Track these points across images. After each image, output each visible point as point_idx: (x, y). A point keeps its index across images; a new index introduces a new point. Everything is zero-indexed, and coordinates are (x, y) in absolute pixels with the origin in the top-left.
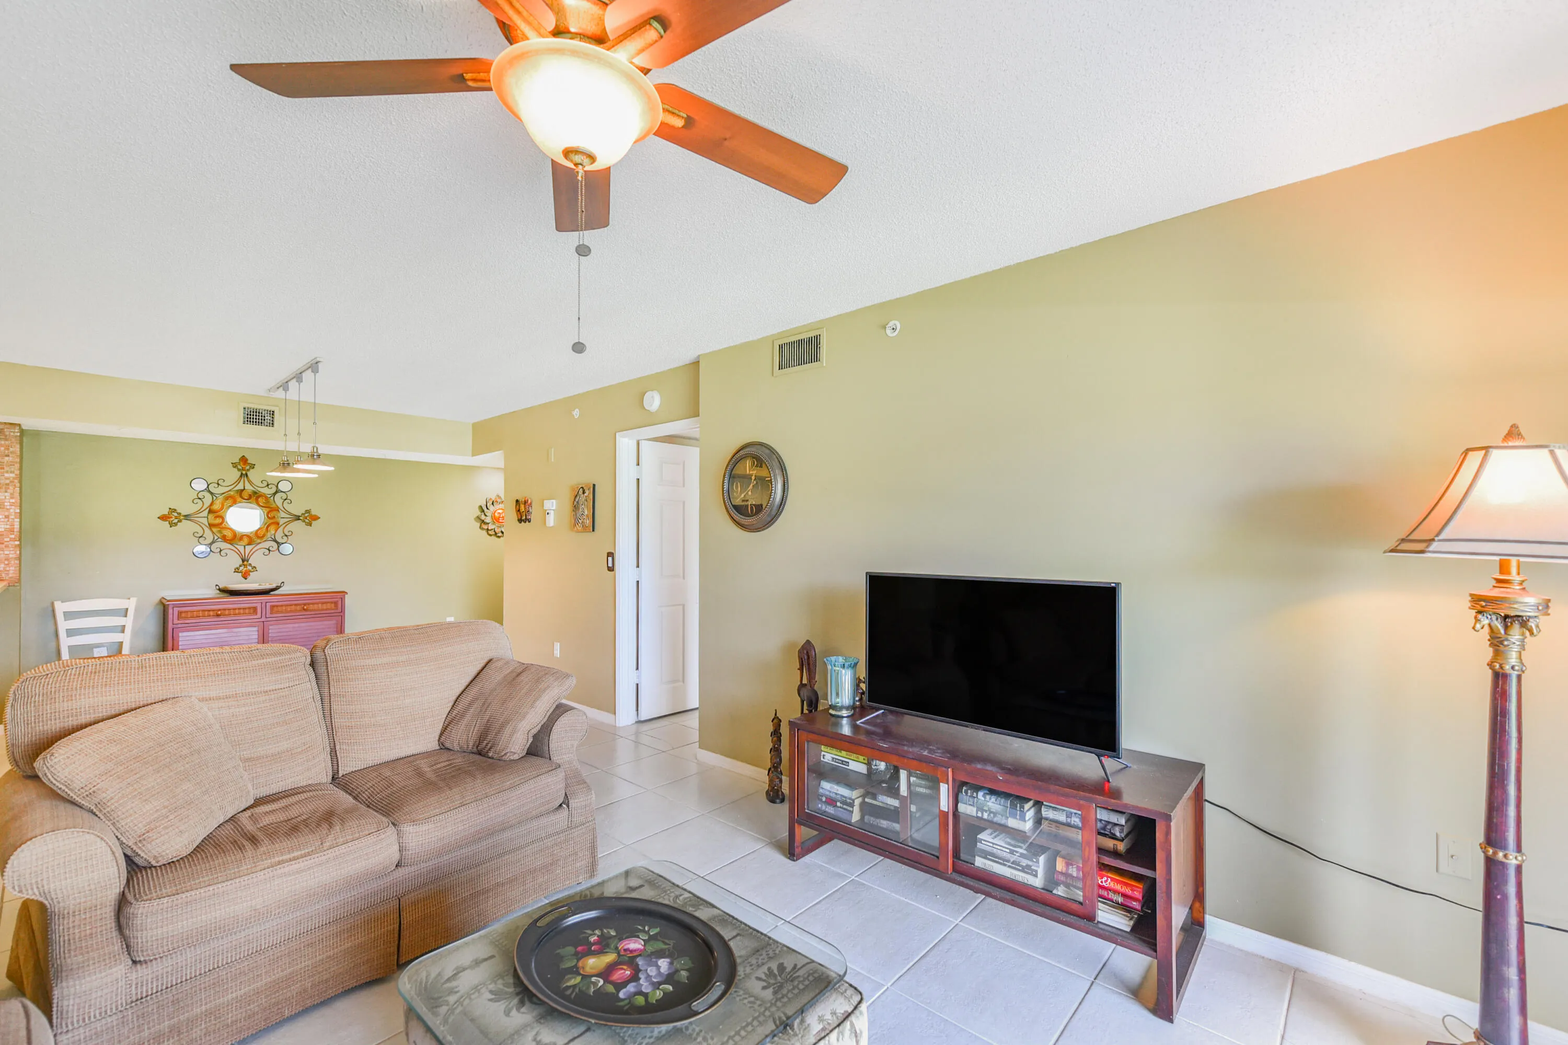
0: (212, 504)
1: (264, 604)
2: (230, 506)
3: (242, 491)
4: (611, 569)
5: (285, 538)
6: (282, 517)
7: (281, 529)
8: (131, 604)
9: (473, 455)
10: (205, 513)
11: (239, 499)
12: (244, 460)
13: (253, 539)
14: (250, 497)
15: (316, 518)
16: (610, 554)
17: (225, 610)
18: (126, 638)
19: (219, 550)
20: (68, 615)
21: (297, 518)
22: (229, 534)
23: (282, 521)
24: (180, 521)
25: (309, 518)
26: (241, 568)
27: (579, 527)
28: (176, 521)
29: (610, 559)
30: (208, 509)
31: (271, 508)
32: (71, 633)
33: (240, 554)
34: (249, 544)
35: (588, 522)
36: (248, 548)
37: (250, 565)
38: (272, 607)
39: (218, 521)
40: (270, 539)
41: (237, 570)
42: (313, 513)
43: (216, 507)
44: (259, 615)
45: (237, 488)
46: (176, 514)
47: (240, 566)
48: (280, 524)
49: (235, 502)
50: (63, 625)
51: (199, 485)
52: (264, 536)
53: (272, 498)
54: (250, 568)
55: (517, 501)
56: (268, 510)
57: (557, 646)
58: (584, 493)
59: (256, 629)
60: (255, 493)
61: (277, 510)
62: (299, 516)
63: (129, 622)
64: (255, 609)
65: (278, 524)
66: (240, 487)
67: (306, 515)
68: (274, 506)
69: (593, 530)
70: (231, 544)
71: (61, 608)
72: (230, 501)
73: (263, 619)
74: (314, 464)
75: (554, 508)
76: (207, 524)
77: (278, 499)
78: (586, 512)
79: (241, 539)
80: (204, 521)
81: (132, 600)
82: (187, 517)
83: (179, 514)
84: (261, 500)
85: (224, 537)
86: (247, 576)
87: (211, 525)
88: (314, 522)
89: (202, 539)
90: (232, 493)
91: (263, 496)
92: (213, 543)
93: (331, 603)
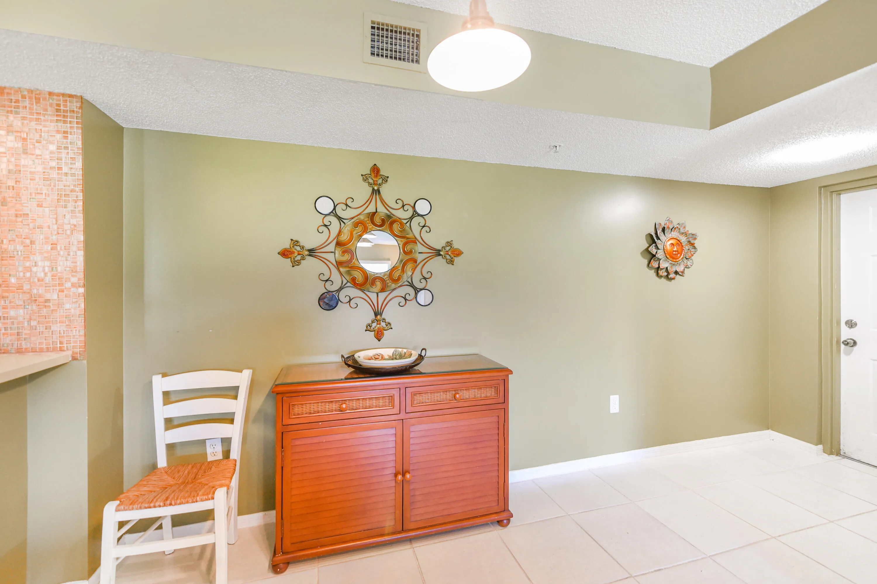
0: (340, 233)
1: (403, 391)
2: (361, 235)
3: (374, 214)
5: (423, 281)
6: (420, 251)
7: (418, 270)
8: (242, 381)
9: (713, 127)
10: (331, 247)
11: (370, 226)
12: (375, 170)
13: (385, 283)
14: (383, 222)
15: (458, 253)
17: (352, 400)
19: (348, 299)
21: (438, 253)
22: (359, 276)
23: (420, 258)
24: (303, 258)
25: (451, 253)
26: (374, 325)
28: (299, 258)
30: (335, 240)
31: (408, 238)
32: (170, 424)
33: (371, 305)
34: (383, 290)
36: (382, 296)
37: (384, 320)
38: (414, 395)
39: (347, 257)
40: (407, 283)
41: (368, 328)
42: (455, 245)
43: (344, 237)
44: (396, 410)
45: (367, 211)
46: (298, 248)
47: (373, 322)
48: (418, 262)
49: (365, 230)
50: (160, 413)
51: (325, 206)
52: (399, 278)
53: (408, 224)
54: (383, 324)
56: (404, 240)
59: (393, 431)
60: (389, 217)
61: (414, 241)
62: (440, 251)
64: (391, 399)
65: (415, 261)
66: (371, 209)
67: (447, 248)
68: (410, 236)
70: (362, 291)
71: (160, 385)
72: (360, 229)
73: (402, 416)
76: (335, 263)
77: (415, 226)
79: (373, 283)
80: (331, 257)
81: (247, 374)
82: (312, 252)
83: (303, 248)
84: (396, 227)
85: (353, 280)
86: (379, 336)
87: (339, 264)
88: (456, 260)
89: (329, 283)
90: (362, 217)
91: (398, 220)
92: (341, 289)
93: (491, 387)
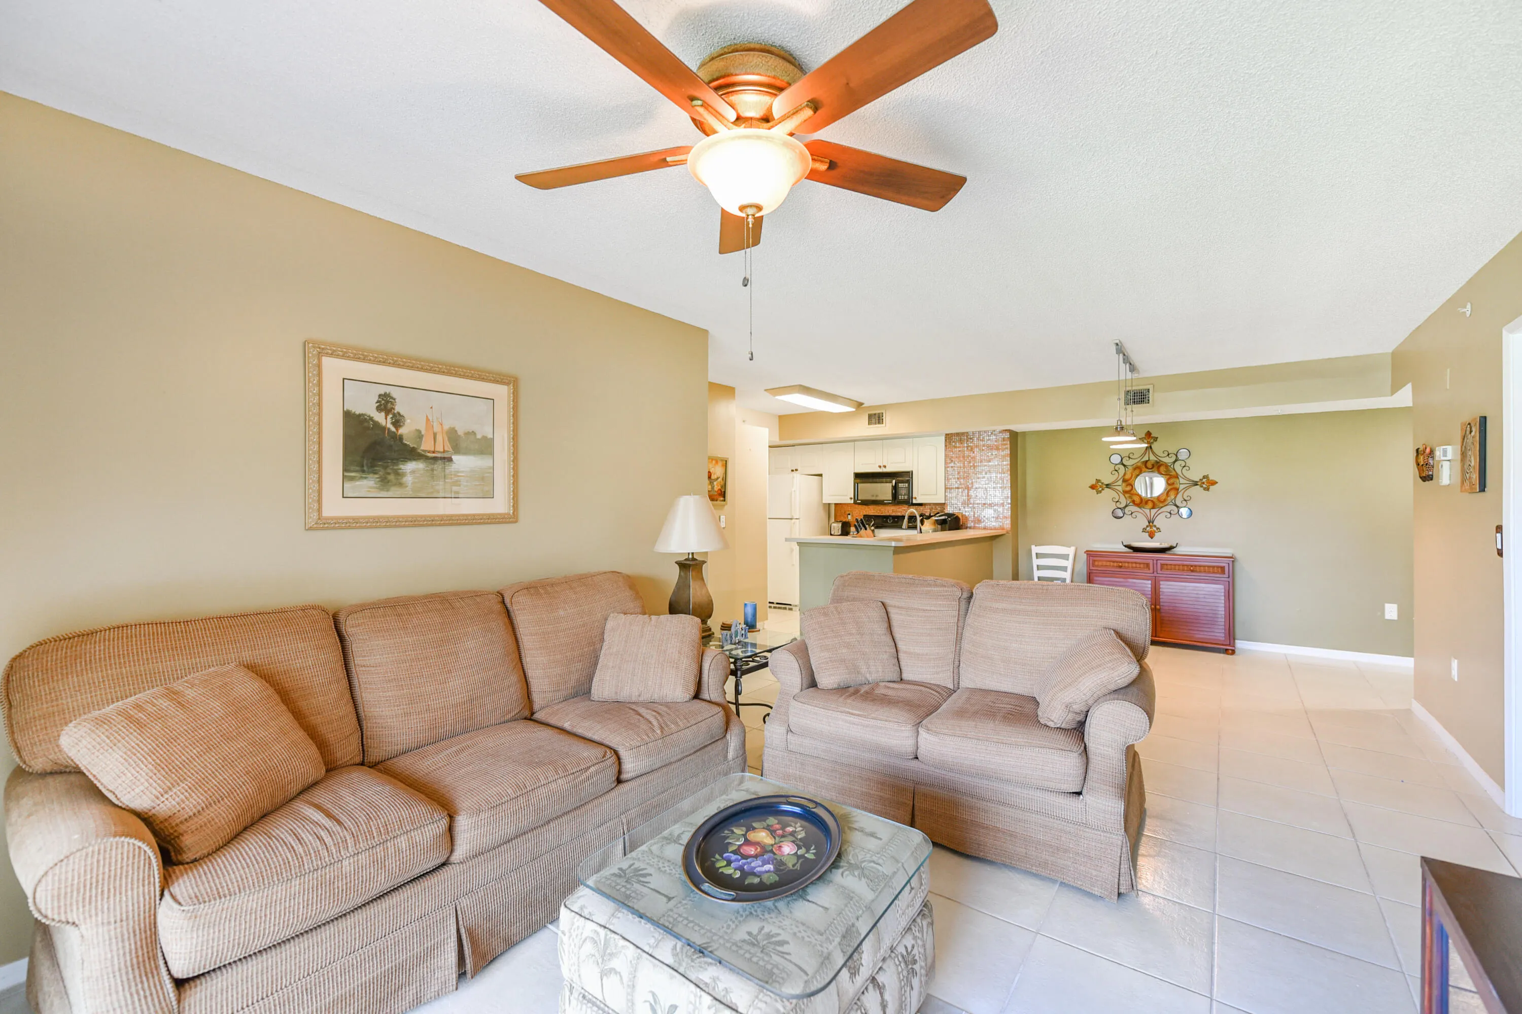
0: (1125, 475)
1: (1155, 562)
2: (1138, 475)
3: (1147, 461)
4: (1500, 553)
5: (1184, 502)
6: (1182, 483)
7: (1180, 495)
8: (1070, 551)
9: (1392, 394)
10: (1120, 482)
11: (1144, 469)
12: (1149, 434)
13: (1156, 503)
14: (1153, 466)
15: (1213, 483)
16: (1499, 529)
17: (1125, 562)
18: (1067, 575)
19: (1130, 513)
20: (1038, 556)
21: (1195, 483)
22: (1137, 500)
23: (1182, 487)
24: (1103, 489)
25: (1207, 483)
26: (1148, 529)
27: (1467, 485)
28: (1100, 489)
29: (1499, 535)
30: (1122, 479)
31: (1172, 475)
32: (1039, 567)
33: (1146, 517)
34: (1153, 508)
35: (1475, 477)
36: (1153, 511)
37: (1155, 526)
38: (1162, 565)
39: (1130, 488)
40: (1171, 503)
41: (1144, 530)
42: (1211, 478)
43: (1127, 477)
44: (1151, 571)
45: (1143, 460)
46: (1100, 484)
47: (1147, 527)
48: (1180, 490)
49: (1141, 472)
50: (1036, 562)
51: (1117, 459)
52: (1165, 500)
53: (1172, 466)
54: (1155, 529)
55: (1417, 450)
56: (1168, 477)
58: (1471, 432)
59: (1150, 582)
60: (1157, 462)
61: (1177, 477)
62: (1197, 482)
63: (1069, 564)
64: (1148, 565)
65: (1177, 489)
66: (1146, 458)
67: (1204, 480)
68: (1173, 473)
69: (1483, 488)
70: (1140, 508)
71: (1035, 549)
72: (1137, 472)
73: (1155, 574)
74: (1119, 435)
75: (1449, 457)
76: (1122, 492)
77: (1178, 467)
78: (1473, 464)
79: (1147, 503)
80: (1120, 488)
81: (1073, 549)
82: (1108, 486)
83: (1102, 483)
84: (1162, 469)
85: (1133, 502)
86: (1152, 535)
87: (1125, 492)
88: (1211, 487)
89: (1118, 503)
90: (1139, 464)
91: (1165, 464)
92: (1126, 506)
93: (1218, 567)
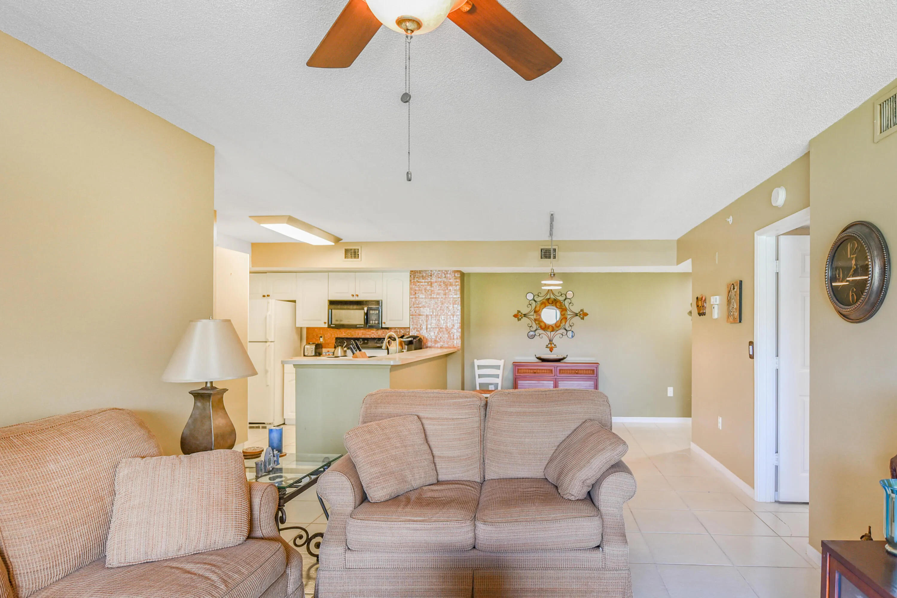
0: (536, 307)
1: (556, 368)
2: (543, 308)
3: (549, 299)
4: (752, 357)
5: (570, 327)
6: (569, 314)
7: (568, 322)
8: (501, 363)
9: (677, 265)
10: (532, 313)
11: (547, 304)
13: (554, 328)
14: (553, 302)
15: (586, 314)
16: (751, 343)
17: (538, 369)
18: (499, 381)
19: (539, 334)
20: (479, 367)
21: (576, 315)
22: (542, 324)
23: (569, 317)
24: (522, 318)
25: (582, 315)
27: (731, 319)
28: (520, 318)
29: (751, 347)
30: (534, 311)
31: (563, 309)
32: (480, 376)
33: (548, 337)
34: (552, 331)
35: (737, 314)
36: (552, 333)
37: (553, 343)
38: (560, 370)
39: (538, 317)
40: (563, 328)
41: (547, 346)
42: (585, 311)
43: (537, 309)
44: (553, 375)
45: (547, 298)
46: (520, 314)
47: (549, 344)
48: (568, 319)
49: (545, 306)
50: (478, 372)
51: (530, 297)
52: (559, 326)
53: (563, 303)
54: (553, 345)
55: (697, 298)
56: (561, 310)
57: (720, 420)
58: (734, 289)
59: (552, 382)
60: (555, 300)
61: (566, 310)
62: (577, 314)
63: (500, 372)
64: (551, 370)
65: (566, 318)
66: (548, 297)
67: (581, 313)
68: (564, 307)
69: (740, 322)
70: (544, 331)
71: (477, 363)
72: (543, 306)
73: (556, 377)
74: (552, 280)
75: (718, 303)
76: (534, 320)
77: (566, 303)
78: (735, 307)
79: (548, 328)
80: (532, 317)
81: (503, 361)
82: (525, 315)
83: (522, 313)
84: (558, 304)
85: (541, 327)
86: (551, 350)
87: (535, 320)
88: (585, 317)
89: (531, 328)
90: (544, 300)
91: (560, 302)
92: (536, 330)
93: (591, 370)
